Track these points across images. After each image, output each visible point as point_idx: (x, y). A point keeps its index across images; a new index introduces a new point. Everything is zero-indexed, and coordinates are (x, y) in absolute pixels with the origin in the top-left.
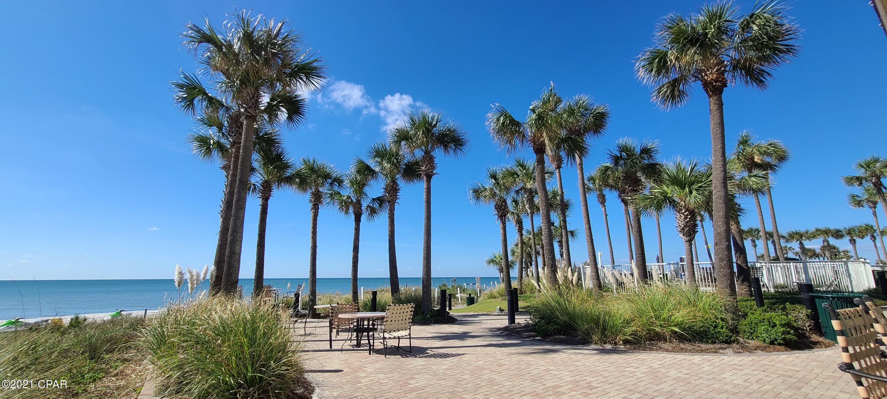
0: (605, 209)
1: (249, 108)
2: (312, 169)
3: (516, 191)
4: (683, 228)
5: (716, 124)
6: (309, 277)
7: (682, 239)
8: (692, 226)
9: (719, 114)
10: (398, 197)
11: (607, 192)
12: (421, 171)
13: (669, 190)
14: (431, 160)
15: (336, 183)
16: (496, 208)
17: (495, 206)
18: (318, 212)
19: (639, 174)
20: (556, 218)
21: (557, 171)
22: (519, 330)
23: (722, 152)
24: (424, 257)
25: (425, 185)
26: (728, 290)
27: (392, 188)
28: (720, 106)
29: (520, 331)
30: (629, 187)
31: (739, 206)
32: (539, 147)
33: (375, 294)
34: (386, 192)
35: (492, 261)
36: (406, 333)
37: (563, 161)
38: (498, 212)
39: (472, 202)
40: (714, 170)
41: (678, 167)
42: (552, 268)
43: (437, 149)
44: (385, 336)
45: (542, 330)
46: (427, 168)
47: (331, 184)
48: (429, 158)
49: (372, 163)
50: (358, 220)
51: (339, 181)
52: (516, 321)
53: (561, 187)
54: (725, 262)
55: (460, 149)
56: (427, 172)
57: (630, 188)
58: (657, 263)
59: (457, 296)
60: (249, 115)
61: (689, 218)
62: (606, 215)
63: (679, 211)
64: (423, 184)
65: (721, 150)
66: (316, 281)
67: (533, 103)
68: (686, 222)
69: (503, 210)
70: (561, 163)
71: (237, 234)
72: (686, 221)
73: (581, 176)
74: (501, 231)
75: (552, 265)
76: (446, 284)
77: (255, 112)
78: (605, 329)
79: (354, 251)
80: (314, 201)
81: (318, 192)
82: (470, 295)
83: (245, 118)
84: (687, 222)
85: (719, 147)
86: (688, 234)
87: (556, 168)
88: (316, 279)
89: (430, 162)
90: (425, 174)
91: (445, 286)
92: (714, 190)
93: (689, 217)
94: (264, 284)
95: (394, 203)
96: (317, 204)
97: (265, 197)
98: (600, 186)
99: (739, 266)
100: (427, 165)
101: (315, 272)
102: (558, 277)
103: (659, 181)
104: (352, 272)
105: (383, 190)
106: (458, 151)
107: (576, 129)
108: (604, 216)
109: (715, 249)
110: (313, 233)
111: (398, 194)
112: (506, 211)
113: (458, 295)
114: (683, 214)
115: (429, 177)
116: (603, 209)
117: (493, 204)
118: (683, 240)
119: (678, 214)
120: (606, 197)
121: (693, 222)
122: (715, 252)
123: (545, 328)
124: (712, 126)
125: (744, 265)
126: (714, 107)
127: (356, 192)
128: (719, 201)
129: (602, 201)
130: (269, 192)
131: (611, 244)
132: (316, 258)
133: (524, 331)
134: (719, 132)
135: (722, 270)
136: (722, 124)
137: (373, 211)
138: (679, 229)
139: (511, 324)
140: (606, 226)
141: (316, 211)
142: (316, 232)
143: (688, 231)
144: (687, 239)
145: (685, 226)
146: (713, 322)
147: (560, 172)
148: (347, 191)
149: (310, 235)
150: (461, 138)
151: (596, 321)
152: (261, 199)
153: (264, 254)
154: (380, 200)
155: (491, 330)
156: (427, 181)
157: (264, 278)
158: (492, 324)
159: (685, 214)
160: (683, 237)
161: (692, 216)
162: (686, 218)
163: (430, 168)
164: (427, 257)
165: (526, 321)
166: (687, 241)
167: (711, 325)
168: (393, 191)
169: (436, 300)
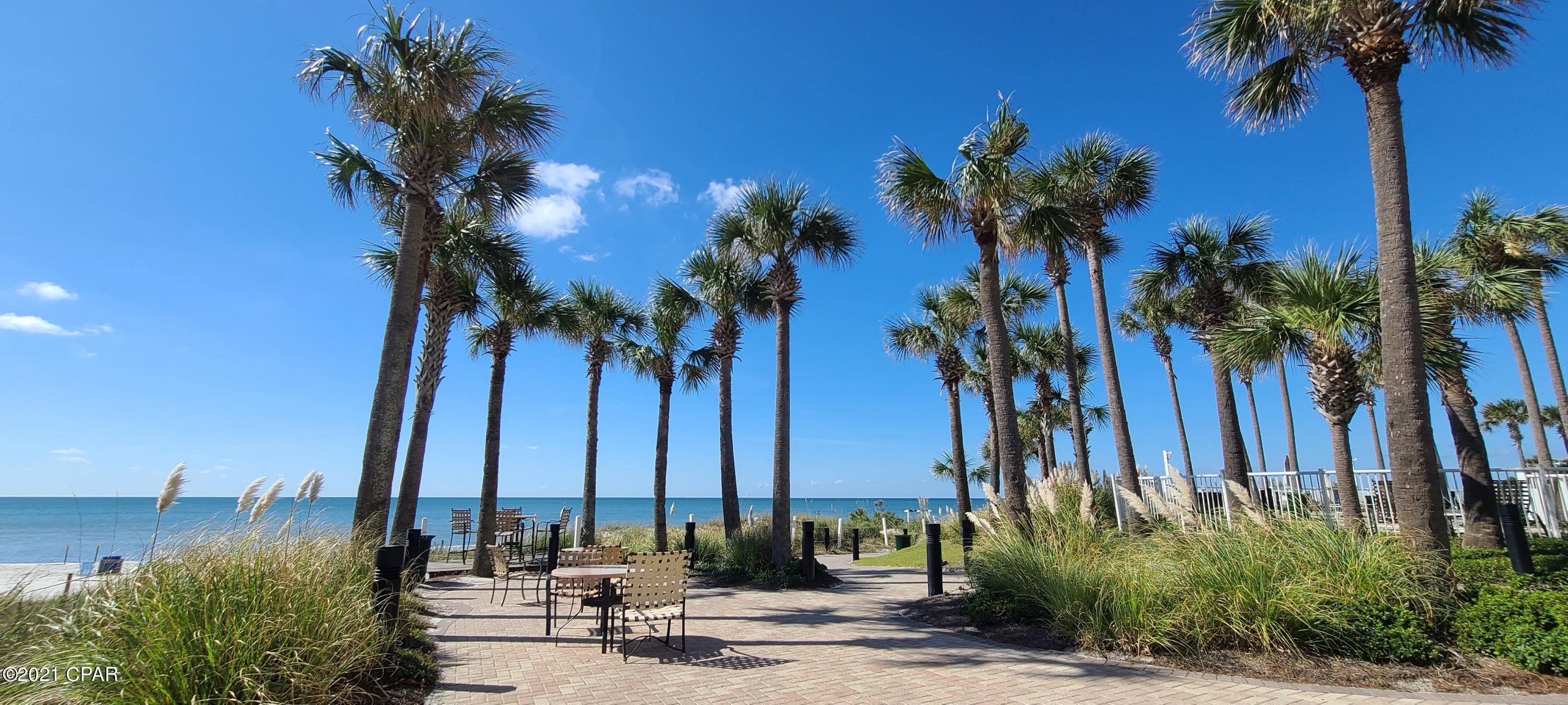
0: (1170, 365)
1: (414, 180)
2: (588, 302)
3: (978, 331)
4: (1325, 396)
5: (1384, 148)
6: (582, 496)
7: (1325, 418)
8: (1348, 391)
9: (1390, 126)
10: (737, 346)
11: (1173, 331)
12: (770, 294)
13: (1291, 316)
14: (789, 273)
15: (632, 325)
16: (939, 366)
17: (937, 362)
18: (600, 378)
19: (1228, 287)
20: (1060, 381)
21: (1058, 289)
22: (943, 608)
23: (1401, 211)
24: (775, 458)
25: (777, 321)
26: (1425, 534)
27: (726, 329)
28: (1394, 106)
29: (942, 611)
30: (1207, 313)
31: (1465, 345)
32: (985, 231)
33: (691, 527)
34: (715, 337)
35: (941, 468)
36: (676, 610)
37: (1069, 269)
38: (943, 373)
39: (890, 353)
40: (1381, 255)
41: (1310, 264)
42: (1014, 479)
43: (802, 251)
44: (626, 616)
45: (978, 612)
46: (781, 288)
47: (624, 328)
48: (785, 269)
49: (690, 285)
50: (666, 390)
51: (637, 321)
52: (946, 588)
53: (1067, 321)
54: (1415, 468)
55: (845, 253)
56: (781, 295)
57: (1207, 317)
58: (1287, 471)
59: (881, 532)
60: (415, 192)
61: (1339, 374)
62: (1173, 377)
63: (1316, 359)
64: (776, 321)
65: (1398, 208)
66: (594, 503)
67: (965, 138)
68: (1331, 382)
69: (953, 368)
70: (1065, 276)
71: (384, 413)
72: (1332, 379)
73: (1098, 295)
74: (950, 410)
75: (1014, 474)
76: (864, 510)
77: (424, 187)
78: (1108, 617)
79: (657, 447)
80: (593, 359)
81: (599, 341)
82: (905, 531)
83: (407, 199)
84: (1334, 383)
85: (1393, 201)
86: (1338, 408)
87: (1056, 285)
88: (595, 499)
89: (786, 276)
90: (777, 301)
91: (862, 513)
92: (1384, 299)
93: (1338, 371)
94: (499, 509)
95: (730, 358)
96: (598, 364)
97: (499, 352)
98: (1155, 318)
99: (1467, 480)
100: (781, 283)
101: (594, 487)
102: (1028, 500)
103: (1267, 297)
104: (655, 486)
105: (710, 335)
106: (841, 255)
107: (1085, 201)
108: (1169, 380)
109: (1389, 435)
110: (590, 415)
111: (737, 341)
112: (958, 371)
113: (884, 532)
114: (1324, 364)
115: (786, 306)
116: (1166, 364)
117: (933, 358)
118: (1327, 420)
119: (1313, 365)
120: (1172, 341)
121: (1350, 381)
122: (1390, 445)
123: (986, 609)
124: (1373, 155)
125: (1480, 479)
126: (1378, 111)
127: (661, 338)
128: (1395, 324)
129: (1163, 349)
130: (507, 343)
131: (1184, 434)
132: (595, 461)
133: (949, 613)
134: (1391, 166)
135: (1408, 487)
136: (1399, 147)
137: (694, 375)
138: (1317, 398)
139: (933, 594)
140: (1173, 399)
141: (595, 376)
142: (597, 414)
143: (1338, 401)
144: (1335, 418)
145: (1331, 391)
146: (1382, 610)
147: (1063, 292)
148: (648, 339)
149: (586, 419)
150: (847, 230)
151: (1090, 598)
152: (492, 356)
153: (498, 454)
154: (706, 354)
155: (888, 605)
156: (781, 312)
157: (499, 496)
158: (901, 592)
159: (1330, 365)
160: (1325, 414)
161: (1346, 370)
162: (1331, 373)
163: (787, 288)
164: (781, 458)
165: (960, 588)
166: (1335, 424)
167: (1378, 617)
168: (728, 336)
169: (840, 540)
